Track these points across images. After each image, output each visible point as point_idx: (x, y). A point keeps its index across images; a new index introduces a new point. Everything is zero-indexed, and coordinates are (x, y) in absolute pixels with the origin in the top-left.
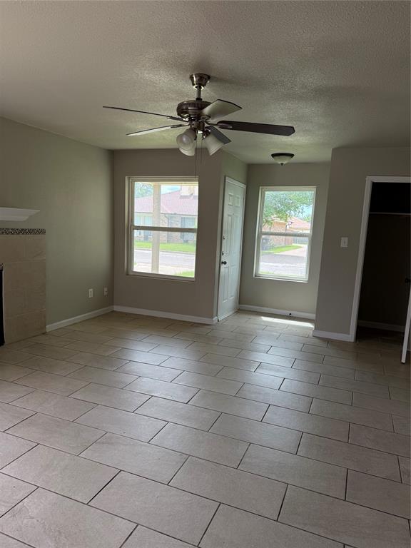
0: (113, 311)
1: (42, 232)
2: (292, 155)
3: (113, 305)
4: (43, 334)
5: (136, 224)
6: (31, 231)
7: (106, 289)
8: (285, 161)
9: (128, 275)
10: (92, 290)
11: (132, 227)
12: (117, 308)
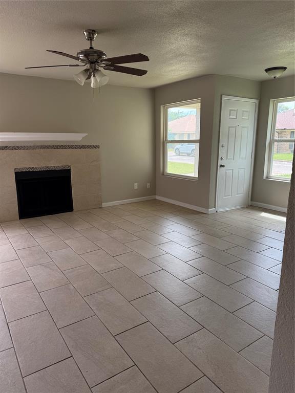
0: (156, 199)
1: (97, 147)
2: (285, 68)
3: (155, 195)
4: (100, 208)
5: (169, 139)
6: (89, 147)
7: (148, 184)
8: (278, 74)
9: (163, 174)
10: (136, 184)
11: (166, 142)
12: (157, 197)
